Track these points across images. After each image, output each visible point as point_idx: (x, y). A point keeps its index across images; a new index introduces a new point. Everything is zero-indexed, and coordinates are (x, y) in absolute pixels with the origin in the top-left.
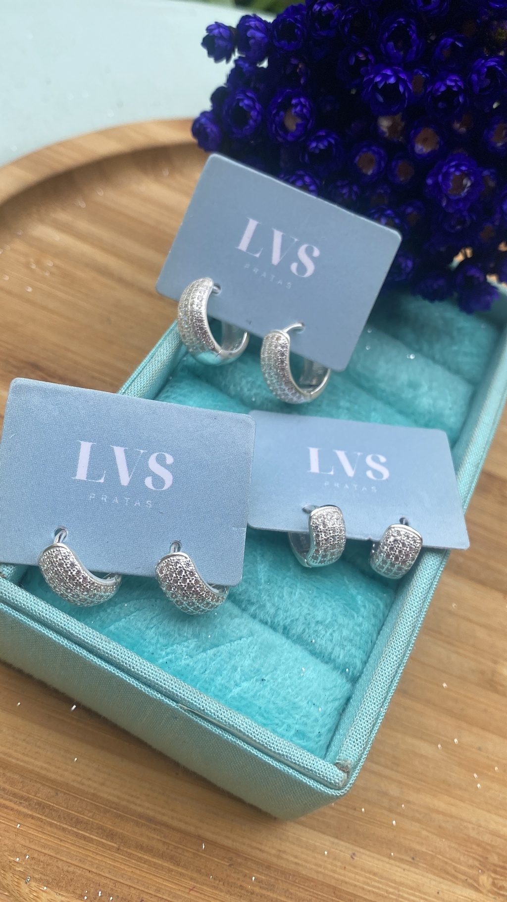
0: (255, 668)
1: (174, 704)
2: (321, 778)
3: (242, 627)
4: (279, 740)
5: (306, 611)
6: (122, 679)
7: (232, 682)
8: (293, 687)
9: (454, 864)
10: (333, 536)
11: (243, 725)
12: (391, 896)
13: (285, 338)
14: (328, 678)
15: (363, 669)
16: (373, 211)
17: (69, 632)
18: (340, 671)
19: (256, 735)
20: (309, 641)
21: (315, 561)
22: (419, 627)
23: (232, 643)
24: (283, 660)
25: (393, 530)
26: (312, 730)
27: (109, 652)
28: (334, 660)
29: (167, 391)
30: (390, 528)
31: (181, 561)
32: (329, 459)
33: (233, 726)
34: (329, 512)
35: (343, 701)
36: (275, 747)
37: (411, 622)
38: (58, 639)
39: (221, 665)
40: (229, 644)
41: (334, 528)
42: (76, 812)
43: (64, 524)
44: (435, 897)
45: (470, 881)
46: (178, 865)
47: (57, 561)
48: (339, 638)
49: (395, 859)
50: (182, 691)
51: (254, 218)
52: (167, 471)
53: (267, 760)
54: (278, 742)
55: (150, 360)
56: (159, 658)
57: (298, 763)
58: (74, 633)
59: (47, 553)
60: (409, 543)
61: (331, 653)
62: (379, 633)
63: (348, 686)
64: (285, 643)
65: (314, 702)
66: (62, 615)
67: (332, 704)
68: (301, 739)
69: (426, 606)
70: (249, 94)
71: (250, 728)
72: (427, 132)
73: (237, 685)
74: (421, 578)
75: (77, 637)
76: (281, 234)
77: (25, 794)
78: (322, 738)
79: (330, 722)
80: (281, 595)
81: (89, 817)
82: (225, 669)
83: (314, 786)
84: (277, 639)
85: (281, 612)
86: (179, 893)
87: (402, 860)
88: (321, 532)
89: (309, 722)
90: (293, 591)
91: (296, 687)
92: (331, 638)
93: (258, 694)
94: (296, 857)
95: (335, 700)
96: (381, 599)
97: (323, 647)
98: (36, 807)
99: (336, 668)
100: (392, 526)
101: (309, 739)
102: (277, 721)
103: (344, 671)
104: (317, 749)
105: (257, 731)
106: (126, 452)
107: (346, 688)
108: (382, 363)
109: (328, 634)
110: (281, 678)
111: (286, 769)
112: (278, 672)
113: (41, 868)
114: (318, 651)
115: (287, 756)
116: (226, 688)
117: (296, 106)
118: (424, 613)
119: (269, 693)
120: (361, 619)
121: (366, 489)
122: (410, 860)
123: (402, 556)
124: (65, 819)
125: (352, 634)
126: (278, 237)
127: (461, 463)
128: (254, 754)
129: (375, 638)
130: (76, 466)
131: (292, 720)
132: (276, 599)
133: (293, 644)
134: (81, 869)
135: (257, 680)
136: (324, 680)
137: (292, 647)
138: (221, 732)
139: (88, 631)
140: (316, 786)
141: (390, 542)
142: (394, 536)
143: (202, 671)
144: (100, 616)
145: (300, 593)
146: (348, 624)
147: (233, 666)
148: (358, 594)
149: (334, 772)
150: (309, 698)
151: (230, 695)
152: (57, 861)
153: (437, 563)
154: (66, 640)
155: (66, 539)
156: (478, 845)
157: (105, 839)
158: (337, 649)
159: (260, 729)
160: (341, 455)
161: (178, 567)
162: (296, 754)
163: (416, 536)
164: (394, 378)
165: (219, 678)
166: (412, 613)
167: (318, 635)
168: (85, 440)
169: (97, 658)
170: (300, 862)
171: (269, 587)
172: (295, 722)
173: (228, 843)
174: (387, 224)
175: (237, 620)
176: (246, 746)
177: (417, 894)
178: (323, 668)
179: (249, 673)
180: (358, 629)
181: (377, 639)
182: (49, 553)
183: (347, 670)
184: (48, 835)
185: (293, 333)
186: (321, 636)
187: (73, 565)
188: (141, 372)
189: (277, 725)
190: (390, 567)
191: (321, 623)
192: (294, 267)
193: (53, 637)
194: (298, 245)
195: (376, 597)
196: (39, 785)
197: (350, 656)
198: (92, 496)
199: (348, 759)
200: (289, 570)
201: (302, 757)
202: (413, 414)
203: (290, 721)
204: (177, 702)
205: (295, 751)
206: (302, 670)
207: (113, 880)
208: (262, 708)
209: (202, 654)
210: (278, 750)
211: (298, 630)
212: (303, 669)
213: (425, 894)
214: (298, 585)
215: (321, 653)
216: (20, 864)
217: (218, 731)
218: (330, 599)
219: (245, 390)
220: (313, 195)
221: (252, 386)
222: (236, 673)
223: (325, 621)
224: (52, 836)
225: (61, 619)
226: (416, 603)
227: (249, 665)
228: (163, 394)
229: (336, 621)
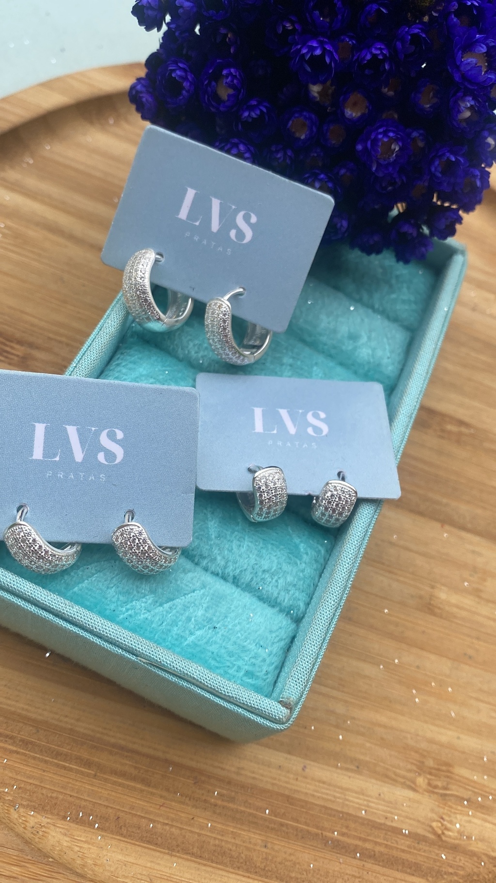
0: (207, 617)
1: (134, 658)
2: (267, 715)
3: (195, 580)
4: (229, 684)
5: (253, 562)
6: (86, 638)
7: (187, 632)
8: (242, 632)
9: (394, 769)
10: (275, 495)
11: (196, 672)
12: (338, 800)
13: (226, 306)
14: (274, 621)
15: (306, 610)
16: (307, 175)
17: (36, 599)
18: (285, 614)
19: (208, 681)
20: (257, 588)
21: (260, 517)
22: (355, 572)
23: (186, 596)
24: (233, 607)
25: (330, 485)
26: (260, 670)
27: (72, 615)
28: (280, 604)
29: (118, 359)
30: (327, 484)
31: (134, 530)
32: (272, 418)
33: (187, 674)
34: (271, 474)
35: (288, 640)
36: (225, 690)
37: (348, 569)
38: (27, 606)
39: (177, 617)
40: (183, 597)
41: (276, 487)
42: (56, 746)
43: (24, 501)
44: (377, 798)
45: (408, 783)
46: (149, 786)
47: (20, 538)
48: (284, 584)
49: (341, 768)
50: (140, 646)
51: (192, 187)
52: (118, 446)
53: (218, 702)
54: (228, 685)
55: (99, 332)
56: (121, 614)
57: (246, 703)
58: (40, 600)
59: (11, 531)
60: (345, 496)
61: (277, 598)
62: (320, 576)
63: (293, 626)
64: (235, 592)
65: (262, 643)
66: (28, 584)
67: (278, 644)
68: (249, 679)
69: (362, 553)
70: (180, 65)
71: (203, 675)
72: (355, 97)
73: (191, 634)
74: (356, 527)
75: (43, 604)
76: (219, 201)
77: (10, 733)
78: (269, 676)
79: (276, 660)
80: (230, 548)
81: (68, 749)
82: (180, 621)
83: (261, 722)
84: (227, 589)
85: (230, 564)
86: (151, 809)
87: (347, 769)
88: (264, 492)
89: (258, 662)
90: (242, 544)
91: (245, 632)
92: (276, 584)
93: (211, 641)
94: (253, 772)
95: (281, 640)
96: (322, 545)
97: (270, 593)
98: (20, 743)
99: (281, 611)
100: (330, 482)
101: (257, 678)
102: (228, 664)
103: (288, 613)
104: (265, 686)
105: (208, 677)
106: (78, 430)
107: (290, 629)
108: (323, 317)
109: (274, 581)
110: (232, 624)
111: (236, 708)
112: (229, 620)
113: (28, 796)
114: (265, 597)
115: (236, 698)
116: (181, 637)
117: (227, 77)
118: (360, 559)
119: (220, 639)
120: (304, 565)
121: (306, 446)
122: (356, 768)
123: (338, 509)
124: (46, 752)
125: (296, 580)
126: (216, 204)
127: (396, 414)
128: (207, 697)
129: (317, 581)
130: (32, 447)
131: (241, 661)
132: (226, 552)
133: (242, 592)
134: (64, 794)
135: (209, 628)
136: (270, 623)
137: (241, 595)
138: (176, 680)
139: (53, 597)
140: (263, 722)
141: (328, 497)
142: (331, 491)
143: (160, 623)
144: (64, 579)
145: (248, 545)
146: (292, 570)
147: (188, 617)
148: (301, 542)
149: (278, 709)
150: (257, 641)
151: (186, 643)
152: (42, 789)
153: (372, 512)
154: (34, 606)
155: (28, 514)
156: (416, 752)
157: (83, 768)
158: (282, 593)
159: (211, 675)
160: (284, 413)
161: (131, 536)
162: (244, 696)
163: (351, 490)
164: (335, 331)
165: (175, 629)
166: (348, 560)
167: (265, 582)
168: (39, 422)
169: (63, 621)
170: (257, 776)
171: (219, 542)
172: (244, 663)
173: (193, 764)
174: (321, 189)
175: (190, 575)
176: (199, 691)
177: (361, 797)
178: (270, 612)
179: (202, 622)
180: (301, 575)
181: (319, 581)
182: (12, 530)
183: (292, 612)
184: (34, 767)
185: (235, 298)
186: (268, 583)
187: (34, 540)
188: (91, 344)
189: (229, 667)
190: (328, 519)
191: (268, 571)
192: (233, 233)
193: (22, 604)
194: (236, 212)
195: (318, 543)
196: (21, 725)
197: (294, 600)
198: (49, 474)
199: (290, 696)
200: (238, 524)
201: (249, 697)
202: (353, 365)
203: (240, 663)
204: (136, 656)
205: (243, 693)
206: (250, 616)
207: (91, 802)
208: (215, 653)
209: (159, 608)
210: (228, 692)
211: (247, 579)
212: (252, 615)
213: (367, 796)
214: (246, 538)
215: (268, 598)
216: (9, 793)
217: (175, 679)
218: (275, 549)
219: (193, 353)
220: (248, 162)
221: (199, 348)
222: (190, 623)
223: (271, 569)
224: (36, 768)
225: (27, 588)
226: (352, 551)
227: (202, 615)
228: (114, 362)
229: (281, 568)
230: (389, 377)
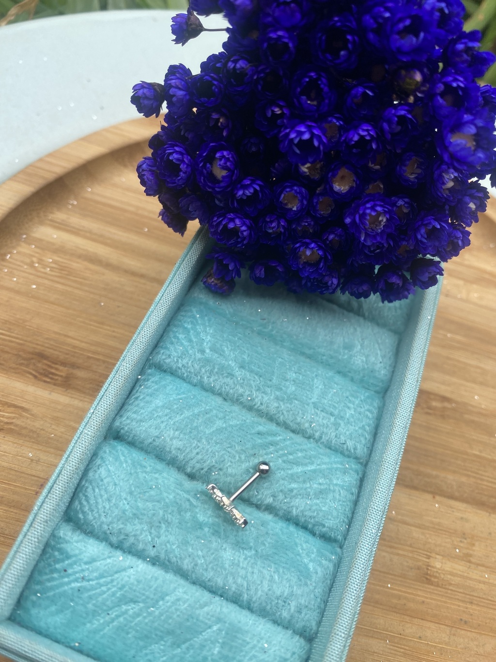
18: (299, 635)
20: (272, 613)
22: (362, 597)
23: (203, 633)
28: (293, 626)
37: (355, 596)
61: (289, 622)
62: (330, 592)
63: (307, 647)
64: (250, 619)
84: (243, 616)
97: (283, 616)
99: (295, 632)
103: (302, 634)
107: (304, 650)
125: (307, 601)
129: (327, 597)
133: (257, 619)
146: (303, 592)
158: (295, 615)
178: (284, 636)
180: (312, 595)
197: (306, 621)
209: (177, 649)
214: (260, 564)
215: (281, 621)
218: (286, 572)
227: (219, 652)
228: (133, 395)
229: (292, 591)
230: (382, 381)
